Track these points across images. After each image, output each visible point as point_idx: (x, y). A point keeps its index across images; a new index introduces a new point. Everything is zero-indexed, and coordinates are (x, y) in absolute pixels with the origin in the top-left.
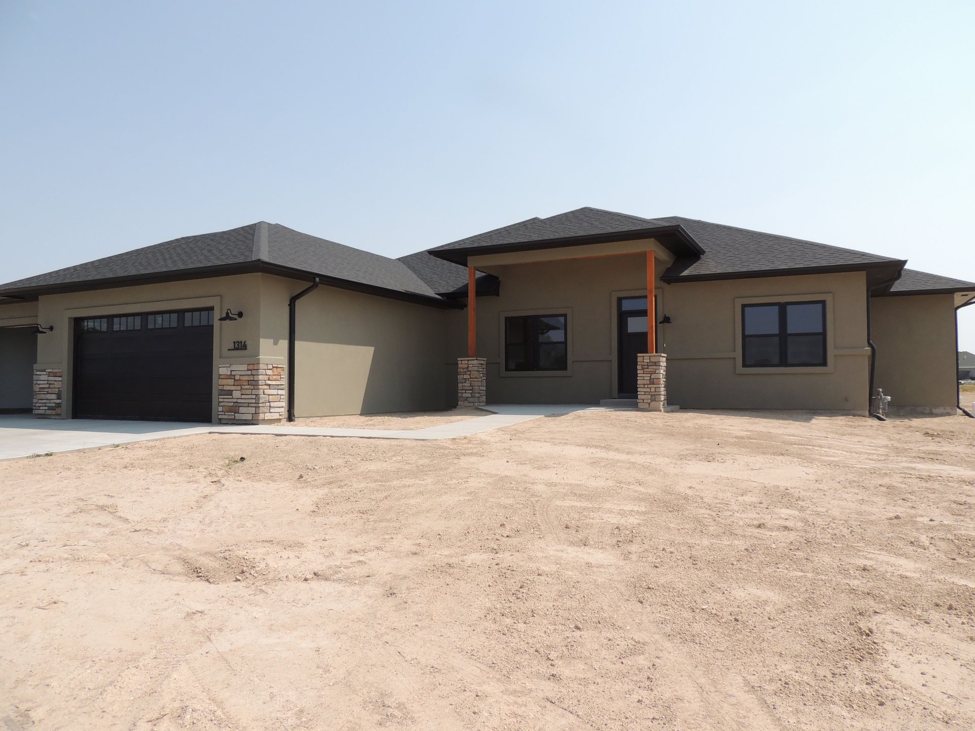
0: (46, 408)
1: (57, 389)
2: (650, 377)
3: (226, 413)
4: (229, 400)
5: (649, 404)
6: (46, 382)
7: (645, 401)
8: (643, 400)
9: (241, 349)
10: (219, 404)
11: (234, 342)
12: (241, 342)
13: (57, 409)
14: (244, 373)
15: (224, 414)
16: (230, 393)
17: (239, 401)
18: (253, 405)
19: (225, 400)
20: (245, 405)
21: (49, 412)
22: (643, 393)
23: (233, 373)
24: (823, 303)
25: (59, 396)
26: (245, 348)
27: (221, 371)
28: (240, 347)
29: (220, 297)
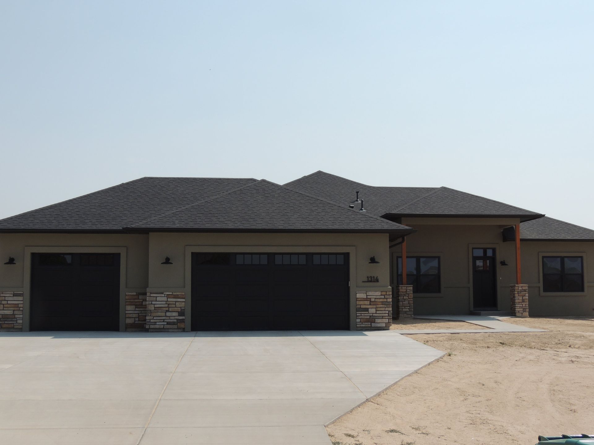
0: (166, 323)
1: (179, 309)
2: (523, 298)
3: (363, 323)
4: (366, 315)
5: (522, 313)
6: (165, 303)
7: (520, 312)
8: (519, 311)
9: (374, 282)
10: (356, 318)
11: (368, 277)
12: (374, 277)
13: (179, 324)
14: (378, 297)
15: (362, 324)
16: (367, 310)
17: (374, 315)
18: (387, 317)
19: (362, 315)
20: (380, 317)
21: (168, 326)
22: (519, 307)
23: (368, 297)
24: (582, 257)
25: (181, 313)
26: (377, 281)
27: (358, 296)
28: (373, 280)
29: (355, 247)
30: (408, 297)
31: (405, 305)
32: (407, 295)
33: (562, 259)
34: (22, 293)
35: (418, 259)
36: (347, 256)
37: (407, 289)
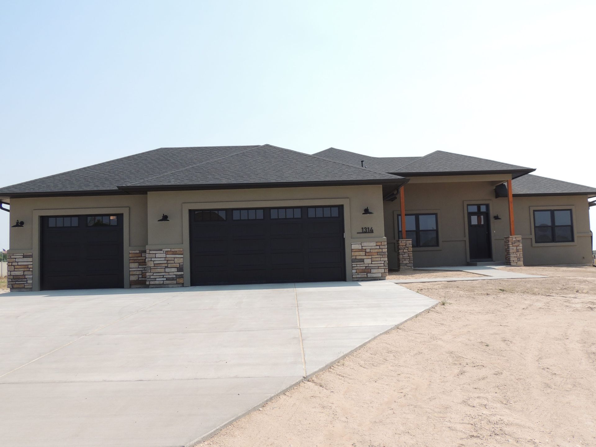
0: (165, 279)
1: (178, 264)
2: (517, 248)
3: (359, 274)
4: (362, 265)
5: (517, 263)
6: (164, 259)
7: (515, 261)
8: (513, 261)
9: (369, 232)
10: (351, 269)
11: (362, 228)
12: (368, 228)
13: (178, 279)
14: (373, 248)
15: (358, 275)
16: (362, 260)
17: (370, 265)
18: (382, 267)
19: (358, 265)
20: (375, 268)
21: (168, 282)
22: (513, 257)
23: (363, 248)
24: (571, 210)
25: (180, 269)
26: (372, 231)
27: (354, 247)
28: (368, 231)
29: (349, 199)
30: (408, 250)
31: (405, 258)
32: (407, 248)
33: (552, 212)
34: (32, 254)
35: (417, 216)
36: (341, 208)
37: (406, 244)
